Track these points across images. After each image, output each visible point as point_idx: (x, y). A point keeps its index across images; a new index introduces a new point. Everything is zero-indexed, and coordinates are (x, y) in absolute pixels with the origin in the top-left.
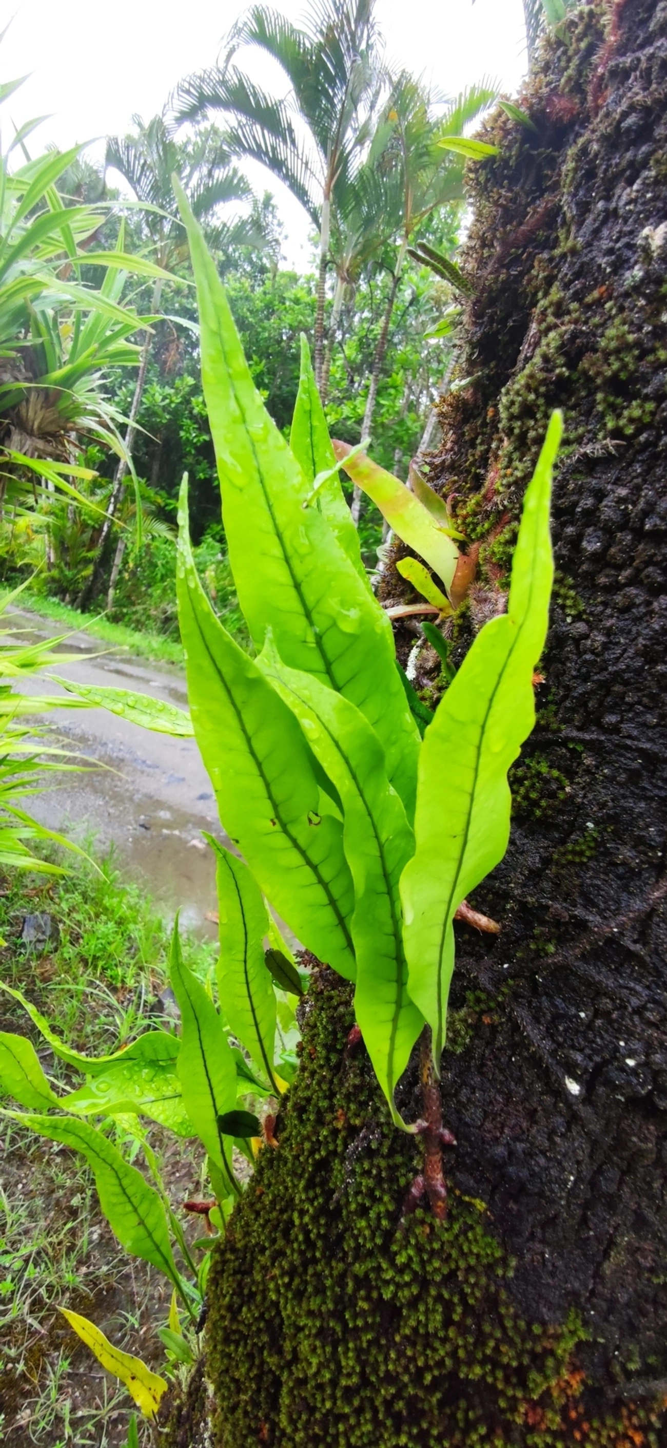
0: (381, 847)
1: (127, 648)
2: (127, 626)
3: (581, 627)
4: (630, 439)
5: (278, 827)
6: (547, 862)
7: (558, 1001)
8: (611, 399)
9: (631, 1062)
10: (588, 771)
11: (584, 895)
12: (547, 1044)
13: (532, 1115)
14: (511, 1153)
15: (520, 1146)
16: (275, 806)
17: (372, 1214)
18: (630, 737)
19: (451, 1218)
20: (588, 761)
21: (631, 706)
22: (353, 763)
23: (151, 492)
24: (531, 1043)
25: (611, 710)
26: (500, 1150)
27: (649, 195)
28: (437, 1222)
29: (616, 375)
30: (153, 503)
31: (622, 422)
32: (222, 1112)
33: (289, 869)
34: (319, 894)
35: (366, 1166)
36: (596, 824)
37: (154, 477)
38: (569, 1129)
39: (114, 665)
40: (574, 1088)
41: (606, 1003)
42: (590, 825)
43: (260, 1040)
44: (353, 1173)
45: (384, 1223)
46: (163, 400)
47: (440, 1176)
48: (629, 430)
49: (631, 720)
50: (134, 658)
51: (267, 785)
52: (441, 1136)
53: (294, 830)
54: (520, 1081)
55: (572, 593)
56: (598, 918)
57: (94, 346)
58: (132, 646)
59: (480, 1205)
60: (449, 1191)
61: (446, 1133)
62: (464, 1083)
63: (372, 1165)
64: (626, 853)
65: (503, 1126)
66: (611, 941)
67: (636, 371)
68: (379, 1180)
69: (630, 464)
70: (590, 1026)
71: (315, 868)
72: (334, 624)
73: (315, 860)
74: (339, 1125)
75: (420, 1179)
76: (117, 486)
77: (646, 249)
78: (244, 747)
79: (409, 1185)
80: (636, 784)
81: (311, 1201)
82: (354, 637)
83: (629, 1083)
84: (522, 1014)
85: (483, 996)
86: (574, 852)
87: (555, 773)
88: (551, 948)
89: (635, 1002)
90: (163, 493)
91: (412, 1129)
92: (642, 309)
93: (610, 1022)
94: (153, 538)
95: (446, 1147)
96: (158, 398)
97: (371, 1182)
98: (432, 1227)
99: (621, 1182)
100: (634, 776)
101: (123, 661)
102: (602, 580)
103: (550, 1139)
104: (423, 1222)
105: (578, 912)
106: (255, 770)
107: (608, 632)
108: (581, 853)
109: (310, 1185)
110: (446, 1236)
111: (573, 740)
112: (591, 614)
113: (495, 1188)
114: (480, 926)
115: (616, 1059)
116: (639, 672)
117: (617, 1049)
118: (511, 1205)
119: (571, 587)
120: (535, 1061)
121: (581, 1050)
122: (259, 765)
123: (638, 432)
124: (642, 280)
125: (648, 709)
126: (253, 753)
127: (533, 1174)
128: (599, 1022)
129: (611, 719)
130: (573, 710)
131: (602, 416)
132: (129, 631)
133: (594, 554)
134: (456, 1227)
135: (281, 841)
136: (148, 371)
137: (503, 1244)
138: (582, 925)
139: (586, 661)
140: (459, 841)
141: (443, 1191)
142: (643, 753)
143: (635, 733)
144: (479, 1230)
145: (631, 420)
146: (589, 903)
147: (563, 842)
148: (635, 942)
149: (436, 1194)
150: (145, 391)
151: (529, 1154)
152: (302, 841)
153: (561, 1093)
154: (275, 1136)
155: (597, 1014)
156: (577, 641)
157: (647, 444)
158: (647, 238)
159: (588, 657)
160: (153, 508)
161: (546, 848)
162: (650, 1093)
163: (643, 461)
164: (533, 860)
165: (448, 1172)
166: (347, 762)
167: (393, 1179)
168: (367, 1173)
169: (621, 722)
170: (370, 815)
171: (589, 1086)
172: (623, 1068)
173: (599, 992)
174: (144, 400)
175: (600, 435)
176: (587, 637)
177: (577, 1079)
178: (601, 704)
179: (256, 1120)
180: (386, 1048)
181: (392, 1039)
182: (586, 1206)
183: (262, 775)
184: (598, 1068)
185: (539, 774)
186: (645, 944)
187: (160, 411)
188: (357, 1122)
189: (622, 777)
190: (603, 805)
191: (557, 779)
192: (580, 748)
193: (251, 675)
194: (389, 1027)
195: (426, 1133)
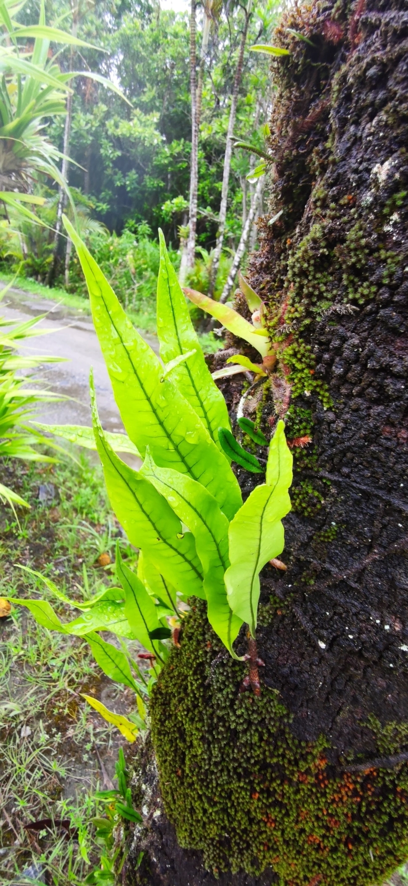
0: (217, 545)
1: (81, 311)
2: (80, 295)
3: (331, 416)
4: (362, 307)
5: (161, 541)
6: (310, 538)
7: (316, 606)
8: (352, 278)
9: (351, 637)
10: (333, 496)
11: (330, 558)
12: (310, 625)
13: (302, 655)
14: (291, 672)
15: (296, 669)
16: (159, 533)
17: (224, 692)
18: (355, 481)
19: (263, 695)
20: (333, 491)
21: (357, 465)
22: (199, 510)
23: (84, 198)
24: (301, 625)
25: (346, 465)
26: (286, 670)
27: (381, 134)
28: (256, 697)
29: (354, 264)
30: (87, 207)
31: (358, 296)
32: (151, 630)
33: (168, 558)
34: (187, 566)
35: (221, 671)
36: (337, 523)
37: (87, 186)
38: (320, 662)
39: (74, 323)
40: (322, 645)
41: (340, 609)
42: (334, 523)
43: (169, 595)
44: (215, 673)
45: (230, 696)
46: (87, 124)
47: (257, 678)
48: (361, 302)
49: (356, 472)
50: (86, 317)
51: (153, 524)
52: (257, 662)
53: (169, 541)
54: (296, 640)
55: (327, 394)
56: (337, 570)
57: (33, 102)
58: (84, 309)
59: (276, 692)
60: (261, 685)
61: (260, 661)
62: (269, 639)
63: (224, 670)
64: (351, 539)
65: (288, 659)
66: (343, 581)
67: (366, 264)
68: (227, 677)
69: (362, 321)
70: (331, 619)
71: (183, 556)
72: (184, 439)
73: (182, 552)
74: (208, 649)
75: (247, 678)
76: (62, 196)
77: (376, 181)
78: (139, 509)
79: (242, 680)
80: (358, 505)
81: (196, 680)
82: (195, 446)
83: (350, 645)
84: (298, 611)
85: (278, 600)
86: (324, 537)
87: (316, 494)
88: (312, 582)
89: (354, 610)
90: (93, 198)
91: (242, 659)
92: (371, 221)
93: (341, 618)
94: (90, 233)
95: (260, 667)
96: (83, 123)
97: (224, 678)
98: (253, 700)
99: (346, 684)
100: (357, 502)
101: (79, 320)
102: (343, 391)
103: (310, 666)
104: (249, 697)
105: (327, 565)
106: (146, 518)
107: (345, 422)
108: (328, 537)
109: (195, 673)
110: (260, 704)
111: (325, 478)
112: (337, 408)
113: (283, 685)
114: (278, 566)
115: (343, 634)
116: (361, 447)
117: (344, 630)
118: (291, 693)
119: (327, 391)
120: (304, 632)
121: (327, 629)
122: (148, 516)
123: (367, 303)
124: (372, 204)
125: (367, 468)
126: (144, 511)
127: (302, 681)
128: (336, 617)
129: (345, 470)
130: (326, 462)
131: (346, 288)
132: (81, 299)
133: (339, 375)
134: (265, 700)
135: (164, 546)
136: (74, 102)
137: (288, 708)
138: (328, 572)
139: (332, 437)
141: (258, 685)
142: (361, 491)
143: (359, 480)
144: (276, 702)
145: (363, 295)
146: (332, 562)
147: (320, 529)
148: (356, 582)
149: (256, 687)
150: (73, 118)
151: (300, 672)
152: (174, 545)
153: (316, 647)
154: (179, 642)
155: (335, 613)
156: (329, 424)
157: (371, 313)
158: (376, 174)
159: (334, 434)
160: (88, 211)
161: (310, 532)
162: (360, 650)
163: (369, 322)
164: (303, 538)
165: (261, 676)
166: (195, 510)
167: (234, 677)
168: (222, 674)
169: (351, 472)
170: (210, 531)
171: (330, 645)
172: (348, 639)
173: (336, 605)
174: (73, 125)
175: (345, 300)
176: (334, 422)
177: (325, 642)
178: (341, 461)
179: (170, 630)
180: (226, 630)
181: (229, 627)
182: (328, 694)
183: (150, 520)
184: (335, 638)
185: (307, 493)
186: (361, 583)
187: (84, 133)
188: (217, 649)
189: (350, 503)
190: (340, 515)
191: (317, 497)
192: (329, 483)
194: (227, 623)
195: (250, 661)
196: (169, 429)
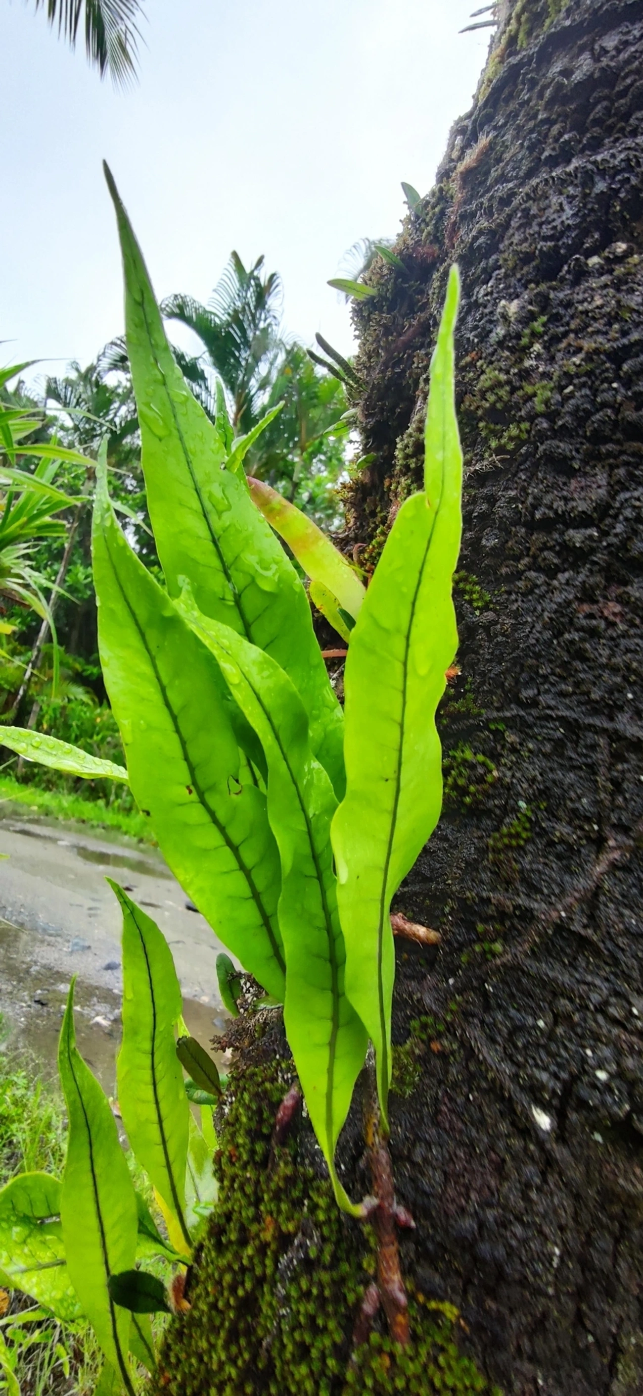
0: (308, 821)
1: (35, 808)
2: (37, 786)
3: (490, 615)
4: (512, 453)
5: (194, 796)
6: (483, 851)
7: (512, 1012)
8: (492, 426)
9: (602, 1075)
10: (514, 750)
11: (525, 881)
12: (507, 1068)
13: (500, 1169)
14: (481, 1225)
15: (490, 1215)
16: (192, 769)
17: (314, 1353)
18: (549, 707)
19: (415, 1339)
20: (511, 738)
21: (545, 677)
22: (276, 722)
23: (70, 659)
24: (489, 1068)
25: (526, 685)
26: (468, 1224)
27: (501, 286)
28: (398, 1348)
29: (493, 405)
30: (70, 668)
31: (503, 441)
32: (116, 1271)
33: (205, 852)
34: (240, 886)
35: (304, 1284)
36: (528, 801)
37: (73, 644)
38: (545, 1181)
39: (19, 826)
40: (544, 1121)
41: (564, 1004)
42: (522, 804)
43: (168, 1166)
44: (286, 1300)
45: (331, 1362)
46: (86, 578)
47: (396, 1277)
48: (511, 446)
49: (547, 691)
50: (42, 817)
51: (183, 743)
52: (396, 1216)
53: (213, 800)
54: (481, 1124)
55: (477, 588)
56: (544, 905)
57: (24, 519)
58: (40, 806)
59: (450, 1311)
60: (411, 1297)
61: (402, 1213)
62: (418, 1139)
63: (311, 1282)
64: (562, 830)
65: (468, 1188)
66: (561, 928)
67: (510, 401)
68: (322, 1301)
69: (515, 475)
70: (551, 1036)
71: (235, 849)
72: (253, 581)
73: (236, 839)
74: (267, 1236)
75: (373, 1290)
76: (35, 653)
77: (505, 317)
78: (157, 698)
79: (359, 1301)
80: (562, 756)
81: (233, 1361)
82: (272, 597)
83: (603, 1103)
84: (475, 1034)
85: (430, 1020)
86: (510, 836)
87: (481, 758)
88: (498, 947)
89: (595, 997)
90: (81, 660)
91: (360, 1210)
92: (507, 358)
93: (572, 1026)
94: (70, 700)
95: (403, 1232)
96: (81, 576)
97: (311, 1307)
98: (392, 1356)
99: (615, 1256)
100: (559, 745)
101: (30, 821)
102: (504, 570)
103: (526, 1198)
104: (380, 1351)
105: (522, 901)
106: (169, 725)
107: (516, 615)
108: (518, 836)
109: (233, 1336)
110: (412, 1368)
111: (495, 720)
112: (497, 603)
113: (468, 1282)
114: (419, 937)
115: (585, 1072)
116: (548, 644)
117: (584, 1059)
118: (490, 1304)
119: (476, 584)
120: (495, 1091)
121: (545, 1069)
122: (174, 718)
123: (518, 447)
124: (504, 337)
125: (563, 679)
126: (167, 704)
127: (511, 1252)
128: (560, 1030)
129: (530, 693)
130: (491, 692)
131: (486, 440)
132: (38, 791)
133: (493, 548)
134: (423, 1351)
135: (197, 814)
136: (73, 555)
137: (484, 1369)
138: (527, 916)
139: (498, 643)
140: (392, 784)
141: (402, 1298)
142: (562, 719)
143: (552, 703)
144: (452, 1350)
145: (511, 439)
146: (533, 889)
147: (497, 829)
148: (585, 927)
149: (395, 1302)
150: (68, 571)
151: (503, 1224)
152: (221, 815)
153: (528, 1130)
154: (186, 1296)
155: (558, 1018)
156: (486, 628)
157: (528, 455)
158: (504, 307)
159: (500, 639)
160: (70, 673)
161: (480, 838)
162: (629, 1115)
163: (526, 469)
164: (469, 852)
165: (407, 1271)
166: (269, 719)
167: (339, 1298)
168: (306, 1295)
169: (539, 694)
170: (295, 783)
171: (559, 1116)
172: (594, 1085)
173: (557, 991)
174: (67, 578)
175: (486, 455)
176: (497, 623)
177: (546, 1108)
178: (517, 681)
179: (160, 1286)
180: (323, 1087)
181: (330, 1072)
182: (580, 1295)
183: (178, 731)
184: (568, 1087)
185: (465, 761)
186: (596, 928)
187: (82, 588)
189: (548, 748)
190: (534, 780)
191: (483, 764)
192: (501, 727)
193: (167, 613)
194: (325, 1053)
195: (375, 1215)
196: (229, 557)
